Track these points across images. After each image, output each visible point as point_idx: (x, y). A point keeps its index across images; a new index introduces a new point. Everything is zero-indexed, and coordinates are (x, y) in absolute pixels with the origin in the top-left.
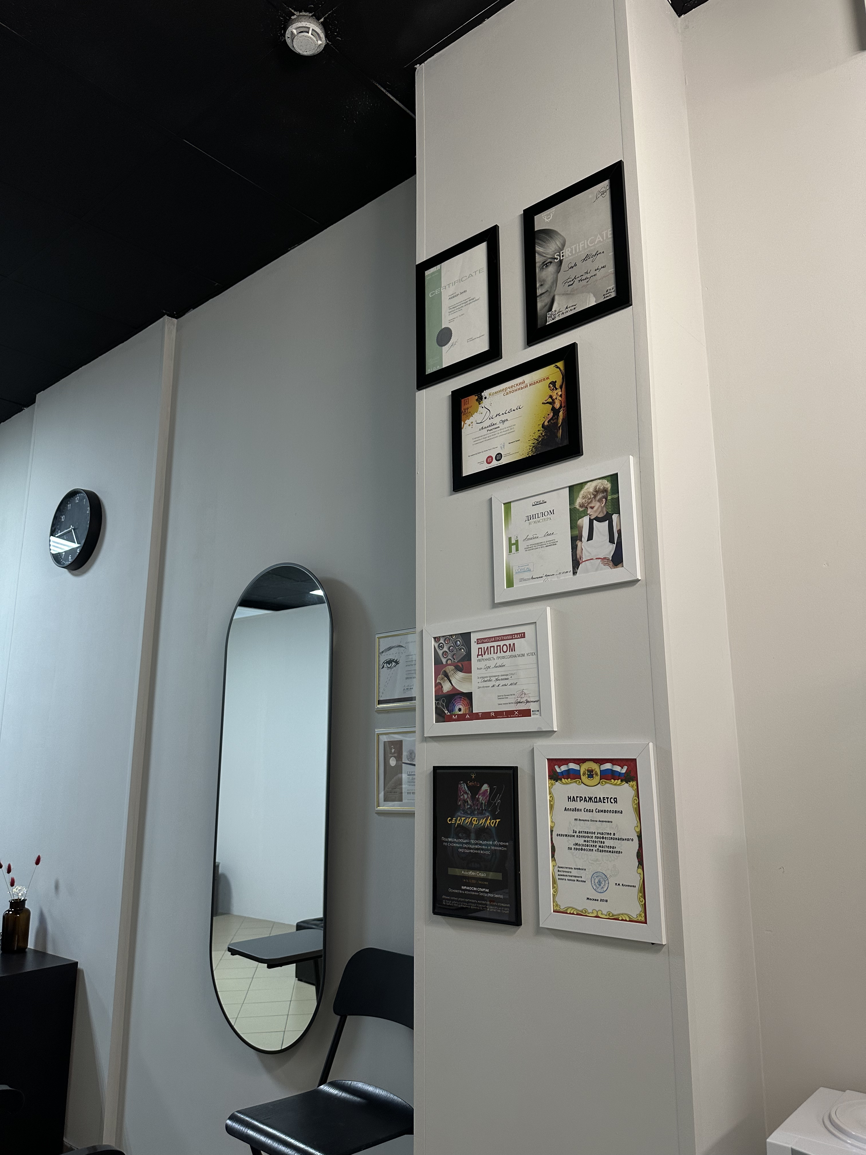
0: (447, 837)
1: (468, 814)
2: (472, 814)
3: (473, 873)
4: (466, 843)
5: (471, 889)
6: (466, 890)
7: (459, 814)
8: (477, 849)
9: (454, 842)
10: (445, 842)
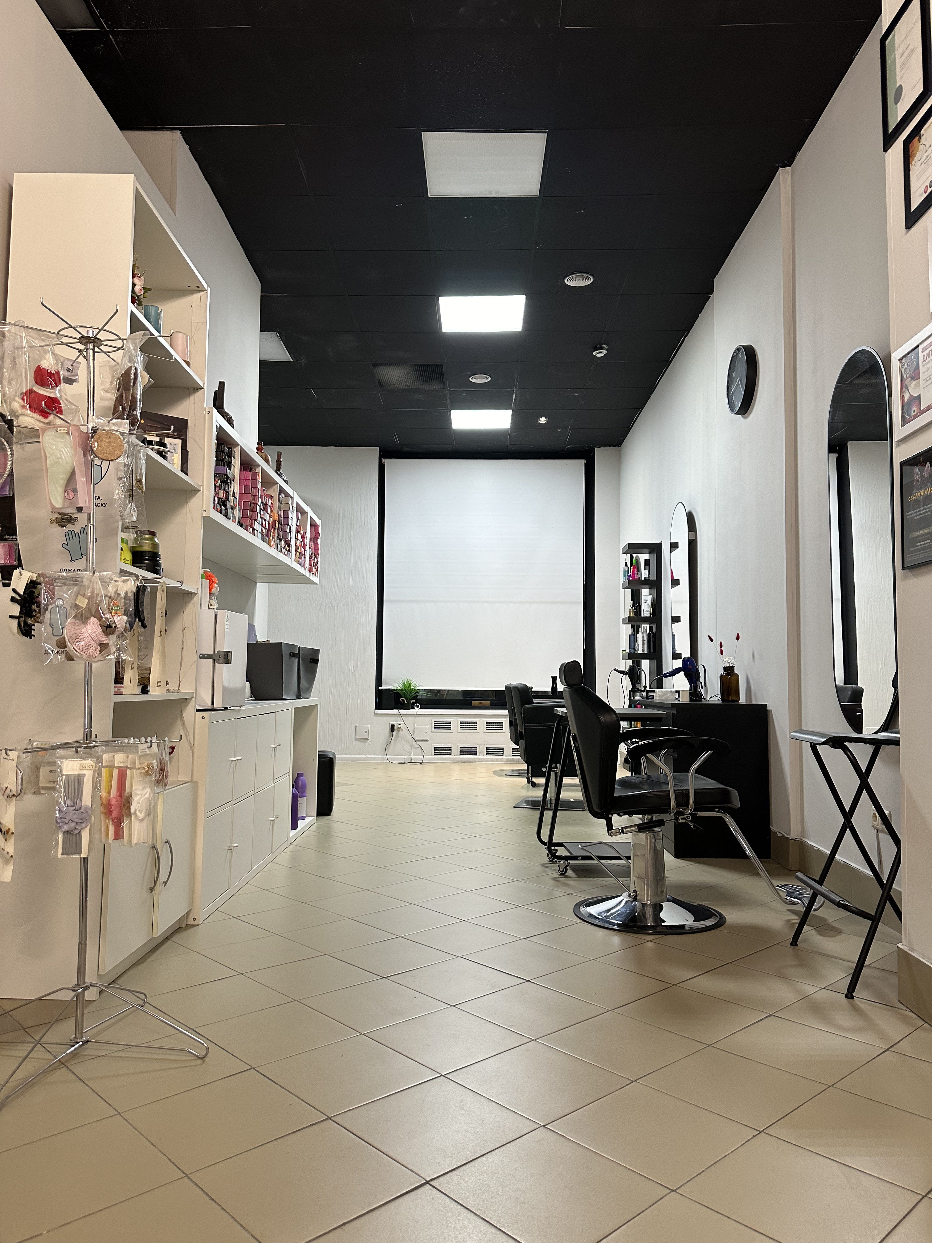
0: (908, 512)
1: (919, 489)
2: (921, 489)
3: (922, 532)
4: (919, 511)
5: (921, 543)
6: (919, 545)
7: (914, 492)
8: (924, 513)
9: (912, 514)
10: (908, 515)
